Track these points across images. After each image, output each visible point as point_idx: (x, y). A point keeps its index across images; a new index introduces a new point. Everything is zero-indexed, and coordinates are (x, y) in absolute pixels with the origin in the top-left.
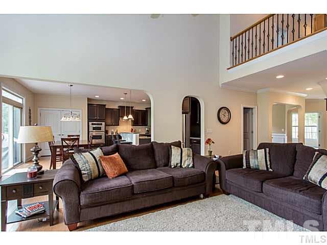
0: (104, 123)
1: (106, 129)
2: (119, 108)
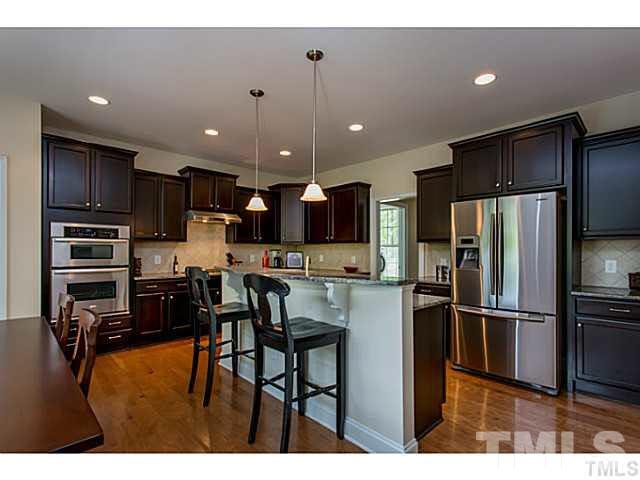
0: (124, 231)
1: (136, 256)
2: (187, 175)
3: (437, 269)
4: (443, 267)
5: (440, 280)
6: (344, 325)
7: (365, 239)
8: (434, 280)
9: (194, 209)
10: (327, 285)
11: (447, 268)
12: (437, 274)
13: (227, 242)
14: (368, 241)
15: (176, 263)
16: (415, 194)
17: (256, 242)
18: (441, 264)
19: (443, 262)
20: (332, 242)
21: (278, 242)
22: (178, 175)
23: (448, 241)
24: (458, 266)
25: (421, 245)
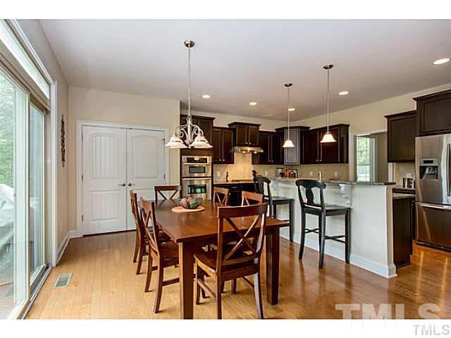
0: (209, 159)
1: (214, 171)
2: (234, 127)
3: (404, 179)
4: (408, 179)
5: (406, 187)
6: (349, 206)
7: (345, 160)
8: (402, 187)
9: (238, 146)
10: (341, 185)
11: (412, 179)
12: (404, 183)
13: (253, 164)
14: (347, 162)
15: (227, 176)
16: (386, 130)
17: (270, 164)
18: (407, 177)
19: (408, 176)
20: (321, 163)
21: (282, 163)
22: (228, 127)
23: (413, 161)
24: (421, 177)
25: (390, 165)
